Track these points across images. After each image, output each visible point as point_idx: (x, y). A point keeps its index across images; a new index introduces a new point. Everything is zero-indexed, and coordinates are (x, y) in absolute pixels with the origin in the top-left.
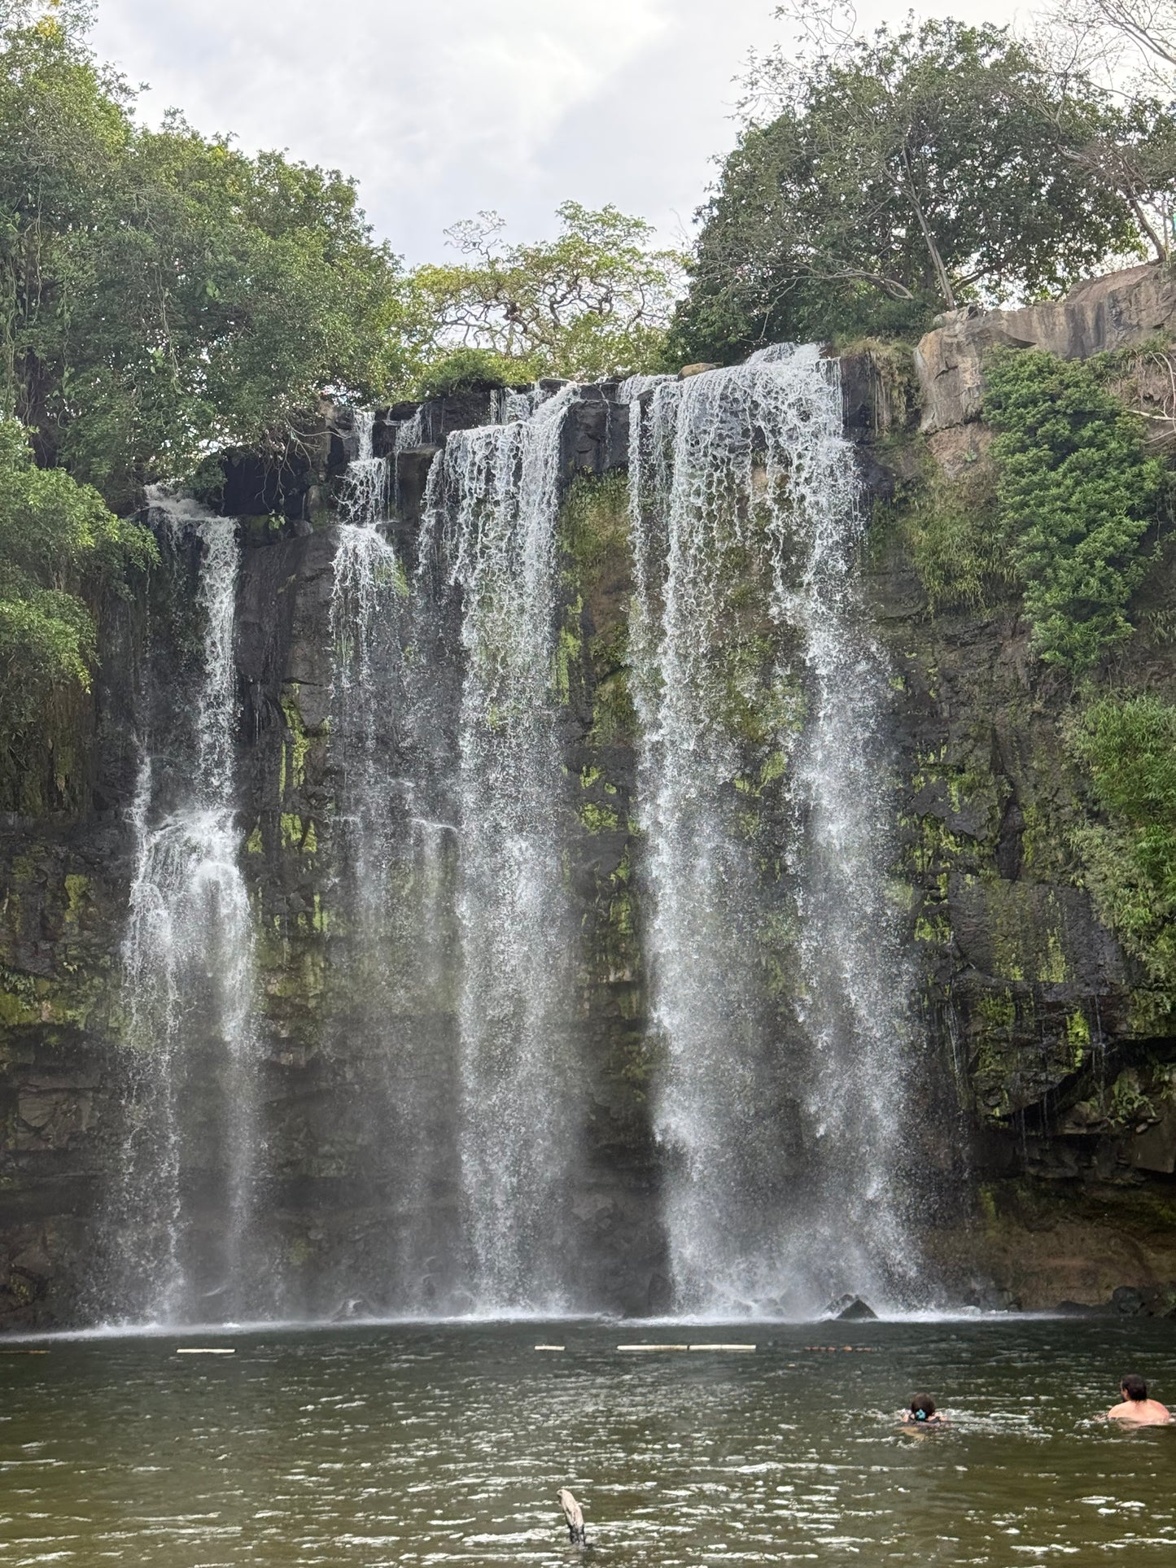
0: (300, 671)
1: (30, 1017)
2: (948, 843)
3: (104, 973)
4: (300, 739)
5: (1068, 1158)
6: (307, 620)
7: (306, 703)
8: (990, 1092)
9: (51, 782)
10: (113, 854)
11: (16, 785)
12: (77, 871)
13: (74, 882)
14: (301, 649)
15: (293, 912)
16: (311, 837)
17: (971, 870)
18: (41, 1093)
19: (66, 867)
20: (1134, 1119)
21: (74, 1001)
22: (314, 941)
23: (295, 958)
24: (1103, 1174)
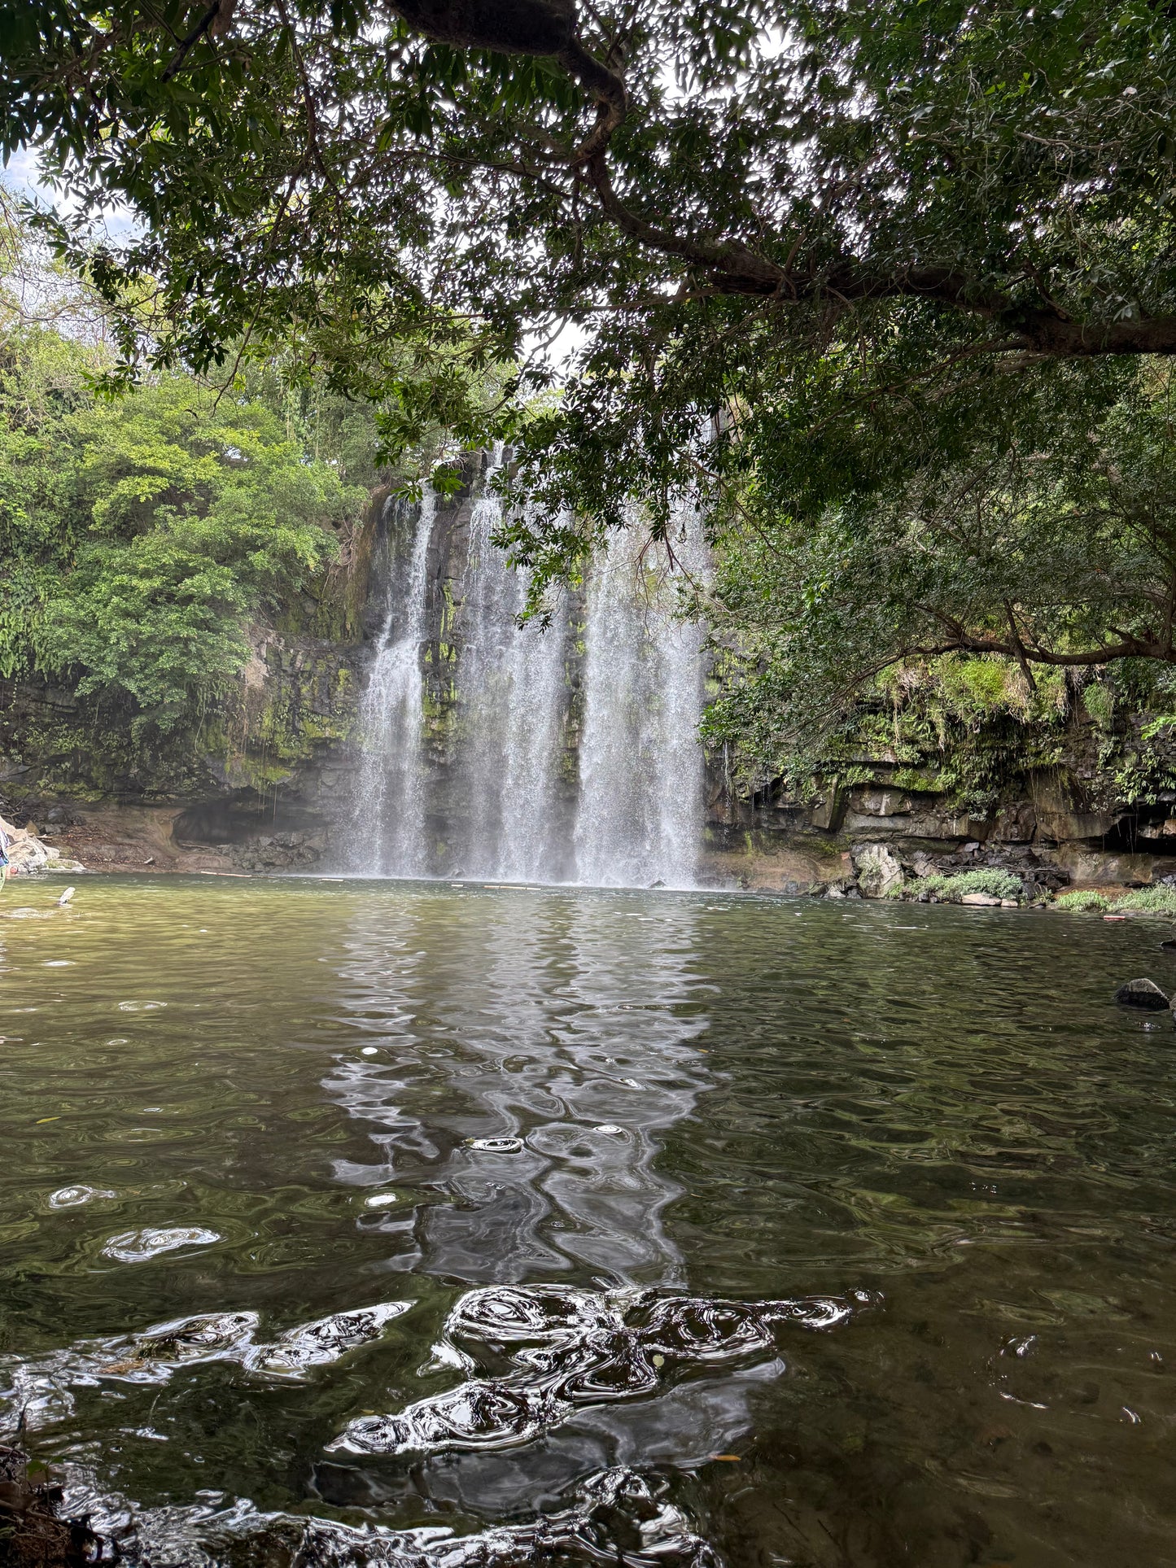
0: (452, 573)
1: (320, 734)
2: (735, 662)
3: (354, 715)
4: (451, 606)
5: (782, 820)
6: (456, 547)
7: (454, 589)
8: (741, 785)
9: (344, 626)
10: (367, 660)
11: (329, 627)
12: (346, 667)
13: (342, 672)
14: (454, 562)
15: (442, 690)
16: (453, 654)
17: (742, 675)
18: (332, 770)
19: (341, 665)
20: (813, 802)
21: (340, 728)
22: (450, 705)
23: (444, 712)
24: (798, 828)
